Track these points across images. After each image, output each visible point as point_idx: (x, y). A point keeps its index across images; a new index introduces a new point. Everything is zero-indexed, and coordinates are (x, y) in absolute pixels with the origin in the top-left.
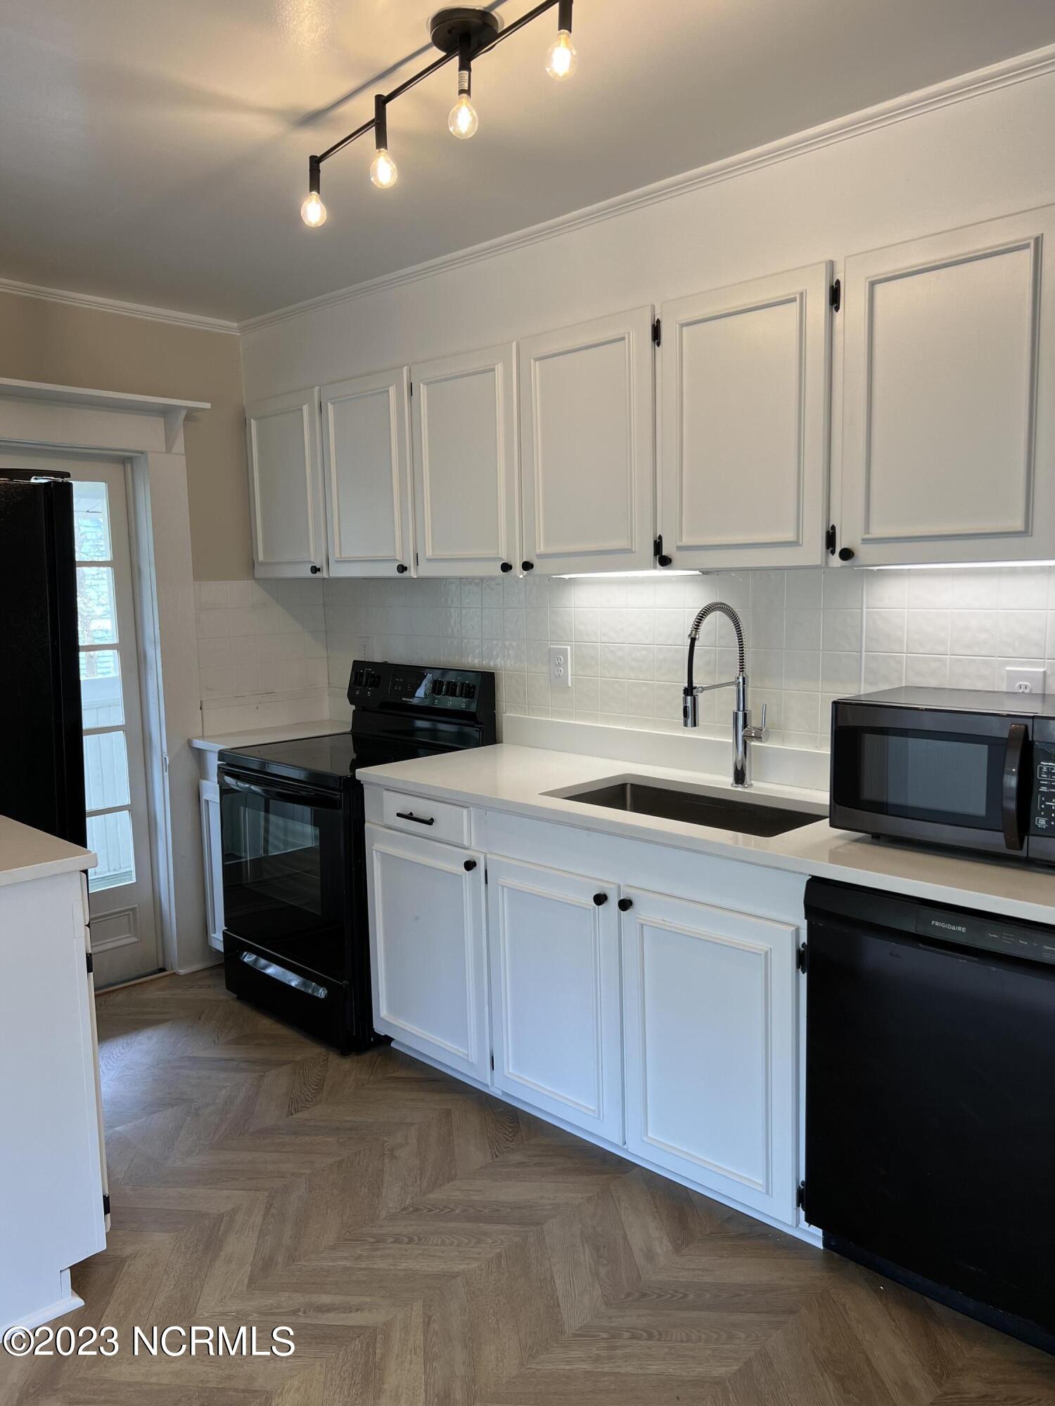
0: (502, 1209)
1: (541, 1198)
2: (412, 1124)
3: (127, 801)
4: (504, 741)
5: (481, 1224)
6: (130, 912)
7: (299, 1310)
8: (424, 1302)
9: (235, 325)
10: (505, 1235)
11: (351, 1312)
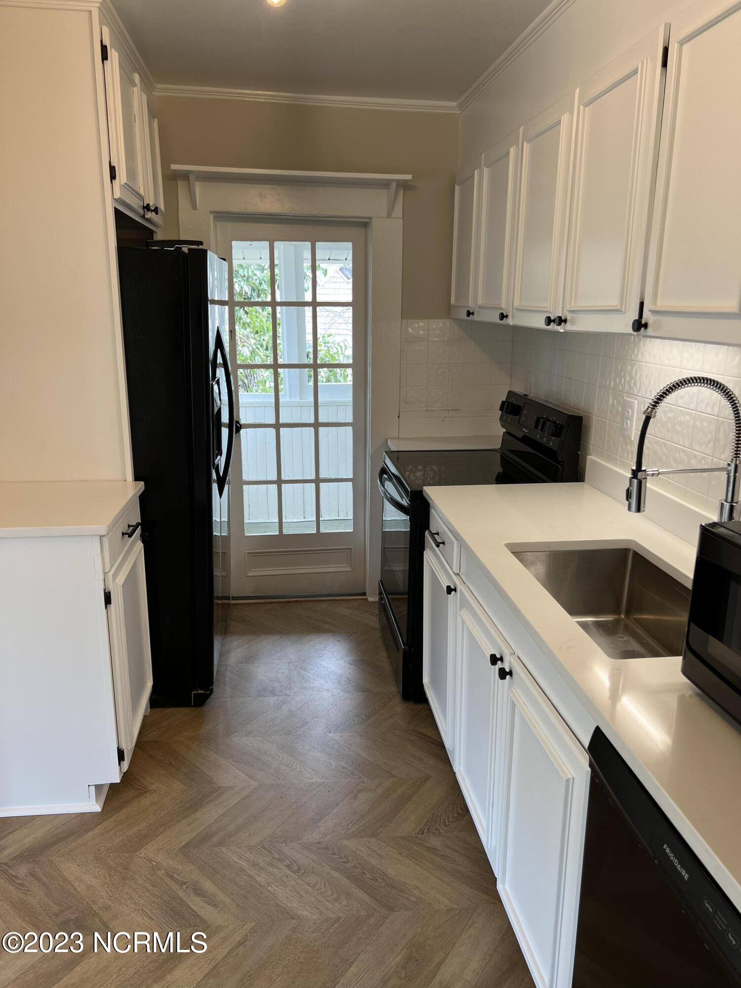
0: (380, 880)
1: (417, 887)
2: (393, 776)
3: (351, 476)
4: (586, 480)
5: (353, 885)
6: (348, 551)
7: (186, 883)
8: (254, 926)
9: (454, 104)
10: (359, 905)
11: (210, 904)
